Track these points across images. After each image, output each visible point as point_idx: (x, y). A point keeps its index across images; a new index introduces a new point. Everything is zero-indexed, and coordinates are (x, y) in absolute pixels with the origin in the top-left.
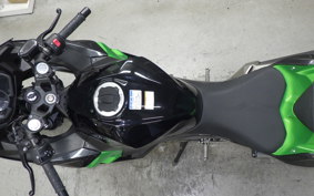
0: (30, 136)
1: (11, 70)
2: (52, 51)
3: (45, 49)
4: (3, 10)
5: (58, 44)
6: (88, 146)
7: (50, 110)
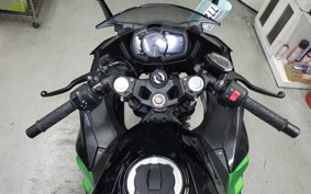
0: (106, 81)
1: (193, 55)
2: (221, 92)
3: (222, 83)
4: (275, 60)
5: (233, 98)
6: (100, 153)
7: (144, 102)
